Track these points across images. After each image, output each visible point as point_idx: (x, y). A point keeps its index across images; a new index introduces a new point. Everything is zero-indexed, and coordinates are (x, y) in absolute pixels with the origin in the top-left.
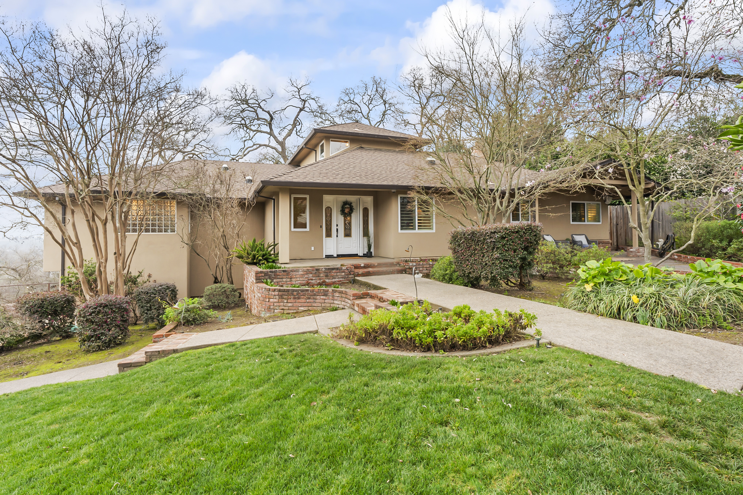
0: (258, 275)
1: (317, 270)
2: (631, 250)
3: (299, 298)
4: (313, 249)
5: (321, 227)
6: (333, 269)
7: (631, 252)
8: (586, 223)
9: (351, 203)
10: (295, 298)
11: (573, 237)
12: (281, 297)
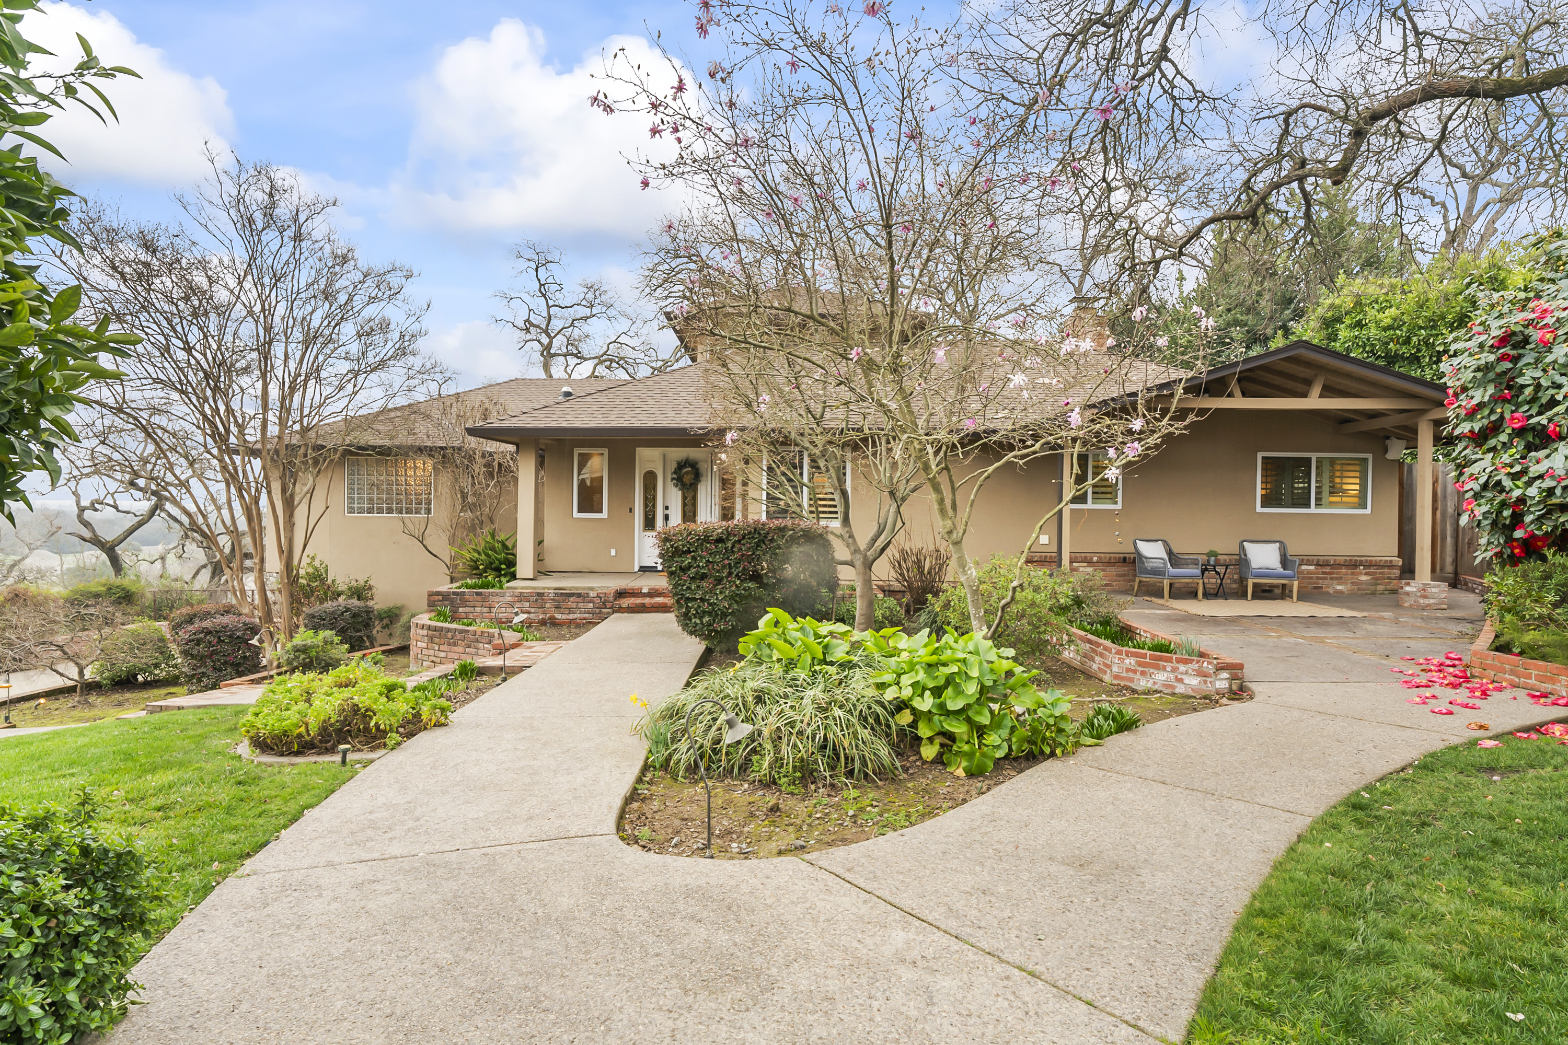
0: (432, 598)
1: (539, 594)
2: (1408, 589)
3: (455, 645)
4: (613, 552)
5: (631, 510)
6: (572, 595)
7: (1408, 594)
8: (1313, 510)
9: (697, 463)
10: (449, 644)
11: (1242, 548)
12: (431, 639)
